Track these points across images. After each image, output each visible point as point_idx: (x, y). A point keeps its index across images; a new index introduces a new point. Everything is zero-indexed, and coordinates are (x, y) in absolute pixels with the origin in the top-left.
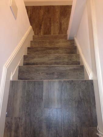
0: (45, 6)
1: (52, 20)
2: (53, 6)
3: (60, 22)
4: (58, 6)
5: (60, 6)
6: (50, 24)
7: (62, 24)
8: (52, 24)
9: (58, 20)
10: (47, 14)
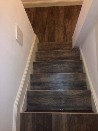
0: (48, 7)
1: (56, 23)
2: (57, 7)
3: (64, 25)
4: (62, 7)
5: (64, 7)
6: (55, 27)
7: (66, 27)
8: (56, 28)
9: (62, 23)
10: (50, 16)
